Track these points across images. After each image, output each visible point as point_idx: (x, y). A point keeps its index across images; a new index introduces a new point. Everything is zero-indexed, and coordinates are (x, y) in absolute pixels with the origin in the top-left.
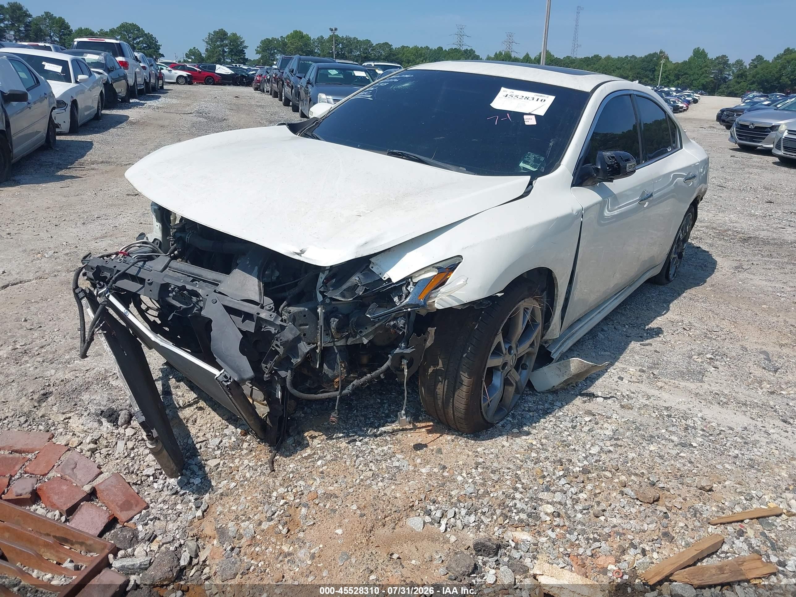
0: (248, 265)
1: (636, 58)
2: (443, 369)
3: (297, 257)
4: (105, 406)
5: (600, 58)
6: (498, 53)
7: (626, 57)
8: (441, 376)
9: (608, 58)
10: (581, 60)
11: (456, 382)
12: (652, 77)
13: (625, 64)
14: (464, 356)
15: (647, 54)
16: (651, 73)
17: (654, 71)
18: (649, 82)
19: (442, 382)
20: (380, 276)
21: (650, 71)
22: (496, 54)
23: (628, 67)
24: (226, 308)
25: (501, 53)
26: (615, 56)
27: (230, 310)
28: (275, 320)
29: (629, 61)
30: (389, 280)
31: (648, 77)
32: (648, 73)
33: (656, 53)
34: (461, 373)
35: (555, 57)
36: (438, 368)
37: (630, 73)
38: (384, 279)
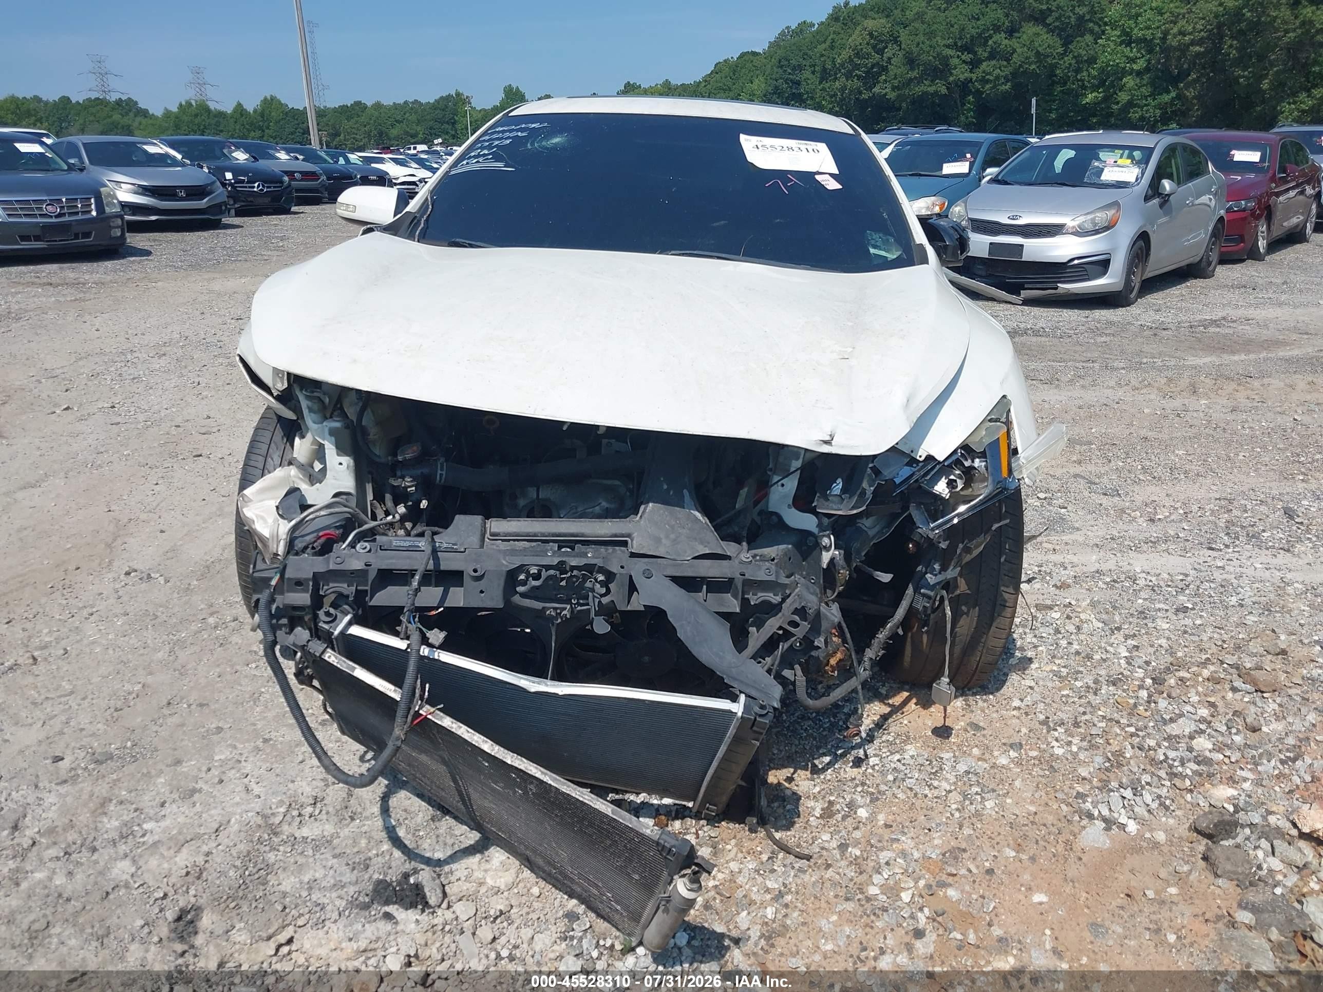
0: (668, 490)
1: (421, 104)
2: (968, 592)
3: (825, 449)
4: (357, 882)
5: (365, 107)
6: (184, 103)
7: (406, 102)
8: (965, 604)
9: (378, 106)
10: (335, 110)
11: (994, 605)
12: (453, 133)
13: (408, 114)
14: (1002, 560)
15: (437, 97)
16: (450, 127)
17: (454, 124)
18: (451, 141)
19: (967, 614)
20: (913, 455)
21: (448, 123)
22: (181, 105)
23: (414, 117)
24: (676, 580)
25: (189, 104)
26: (387, 101)
27: (688, 584)
28: (777, 576)
29: (412, 109)
30: (930, 458)
31: (447, 133)
32: (446, 126)
33: (449, 96)
34: (1002, 588)
35: (290, 107)
36: (958, 592)
37: (419, 128)
38: (921, 459)
